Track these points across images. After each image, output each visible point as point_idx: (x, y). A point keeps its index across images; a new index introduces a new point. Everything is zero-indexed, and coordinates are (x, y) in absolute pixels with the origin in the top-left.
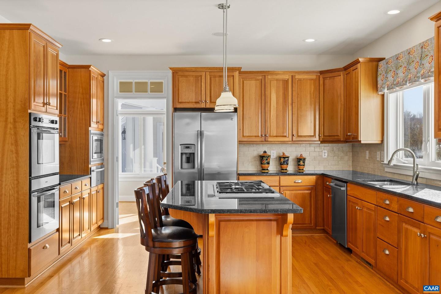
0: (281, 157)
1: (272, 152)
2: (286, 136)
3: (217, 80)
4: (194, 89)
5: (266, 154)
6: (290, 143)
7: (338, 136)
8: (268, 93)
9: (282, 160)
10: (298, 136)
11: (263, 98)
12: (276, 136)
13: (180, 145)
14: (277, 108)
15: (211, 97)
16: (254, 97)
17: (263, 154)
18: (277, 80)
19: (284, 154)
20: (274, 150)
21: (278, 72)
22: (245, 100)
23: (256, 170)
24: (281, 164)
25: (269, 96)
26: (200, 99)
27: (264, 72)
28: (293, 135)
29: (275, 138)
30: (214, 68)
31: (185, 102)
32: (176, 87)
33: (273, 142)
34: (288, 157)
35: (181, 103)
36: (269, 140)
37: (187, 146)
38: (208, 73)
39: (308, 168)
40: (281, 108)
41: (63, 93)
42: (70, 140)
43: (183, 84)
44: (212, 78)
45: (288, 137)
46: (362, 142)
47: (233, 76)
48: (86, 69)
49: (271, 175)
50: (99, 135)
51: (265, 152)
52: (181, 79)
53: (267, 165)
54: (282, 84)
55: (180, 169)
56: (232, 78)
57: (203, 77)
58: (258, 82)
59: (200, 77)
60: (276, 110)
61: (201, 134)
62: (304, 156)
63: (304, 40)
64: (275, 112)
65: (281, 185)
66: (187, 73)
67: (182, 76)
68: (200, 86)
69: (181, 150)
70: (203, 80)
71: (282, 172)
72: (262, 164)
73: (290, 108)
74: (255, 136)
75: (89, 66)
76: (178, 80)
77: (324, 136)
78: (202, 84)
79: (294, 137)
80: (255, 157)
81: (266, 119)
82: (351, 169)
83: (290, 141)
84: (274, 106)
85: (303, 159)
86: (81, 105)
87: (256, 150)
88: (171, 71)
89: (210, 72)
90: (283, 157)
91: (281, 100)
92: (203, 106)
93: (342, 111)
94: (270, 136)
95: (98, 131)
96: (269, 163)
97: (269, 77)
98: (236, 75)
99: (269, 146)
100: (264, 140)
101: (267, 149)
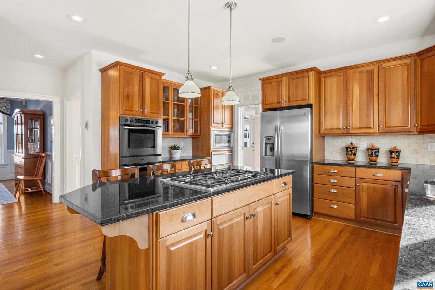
0: (369, 149)
1: (362, 143)
2: (370, 128)
3: (294, 82)
4: (277, 92)
5: (353, 146)
6: (377, 134)
8: (350, 87)
9: (370, 152)
10: (386, 127)
11: (345, 92)
12: (360, 128)
13: (265, 137)
14: (360, 100)
15: (289, 97)
16: (335, 93)
17: (349, 145)
18: (360, 72)
20: (364, 142)
21: (362, 65)
22: (326, 97)
24: (369, 156)
25: (352, 90)
26: (281, 100)
27: (346, 68)
29: (359, 129)
31: (270, 104)
33: (357, 134)
34: (379, 149)
35: (267, 104)
36: (351, 132)
37: (268, 138)
38: (287, 77)
40: (365, 100)
41: (194, 105)
42: (201, 135)
44: (290, 81)
45: (374, 129)
47: (308, 76)
50: (228, 131)
51: (351, 144)
52: (267, 86)
53: (352, 156)
54: (366, 75)
55: (264, 156)
56: (307, 78)
57: (283, 82)
58: (340, 78)
59: (281, 82)
60: (360, 102)
64: (358, 105)
65: (357, 176)
66: (271, 81)
67: (268, 84)
69: (265, 141)
70: (283, 84)
72: (347, 155)
73: (376, 99)
74: (337, 129)
75: (210, 87)
76: (265, 87)
77: (421, 125)
78: (283, 87)
80: (343, 148)
81: (348, 112)
83: (377, 133)
84: (357, 99)
85: (395, 152)
86: (207, 112)
87: (345, 142)
89: (289, 76)
91: (365, 93)
92: (282, 105)
94: (353, 128)
95: (228, 129)
96: (355, 154)
97: (352, 71)
98: (312, 74)
99: (358, 138)
100: (346, 132)
101: (354, 141)
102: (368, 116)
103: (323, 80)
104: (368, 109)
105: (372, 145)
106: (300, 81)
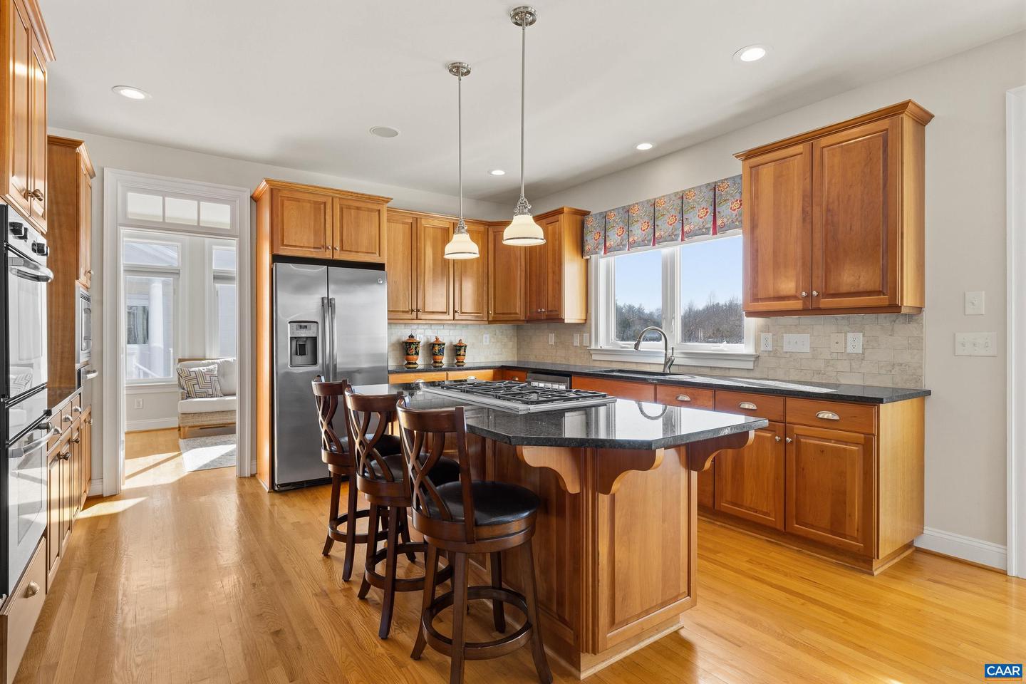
0: (434, 344)
2: (445, 313)
3: (353, 214)
4: (312, 223)
5: (413, 340)
6: (449, 322)
7: (517, 313)
8: (421, 246)
10: (462, 313)
11: (414, 252)
12: (433, 312)
13: (290, 322)
14: (433, 269)
15: (342, 241)
16: (401, 250)
17: (408, 340)
18: (434, 227)
19: (437, 339)
21: (435, 216)
23: (394, 364)
24: (434, 355)
25: (423, 252)
26: (322, 243)
27: (416, 213)
28: (455, 312)
29: (430, 314)
30: (348, 192)
31: (296, 246)
32: (278, 216)
33: (427, 322)
34: (444, 344)
35: (287, 246)
36: (421, 318)
37: (302, 324)
38: (338, 199)
39: (469, 359)
40: (439, 269)
43: (291, 215)
44: (345, 210)
45: (448, 314)
46: (566, 321)
47: (379, 211)
48: (68, 149)
49: (420, 371)
51: (411, 336)
52: (286, 203)
53: (415, 356)
54: (440, 233)
56: (377, 213)
57: (329, 206)
58: (408, 227)
59: (322, 206)
60: (433, 272)
61: (328, 304)
62: (464, 342)
63: (489, 172)
64: (432, 276)
66: (297, 195)
67: (289, 199)
68: (323, 220)
69: (292, 333)
70: (328, 210)
71: (434, 366)
72: (405, 355)
73: (451, 270)
74: (403, 312)
75: (78, 143)
76: (283, 205)
77: (495, 313)
78: (327, 217)
79: (456, 314)
80: (393, 345)
81: (419, 286)
82: (516, 360)
83: (449, 320)
85: (463, 347)
88: (267, 186)
89: (340, 198)
90: (439, 345)
91: (439, 258)
92: (328, 255)
93: (523, 280)
94: (425, 312)
96: (417, 354)
97: (423, 221)
98: (384, 209)
99: (425, 327)
100: (416, 318)
101: (417, 332)
106: (363, 215)
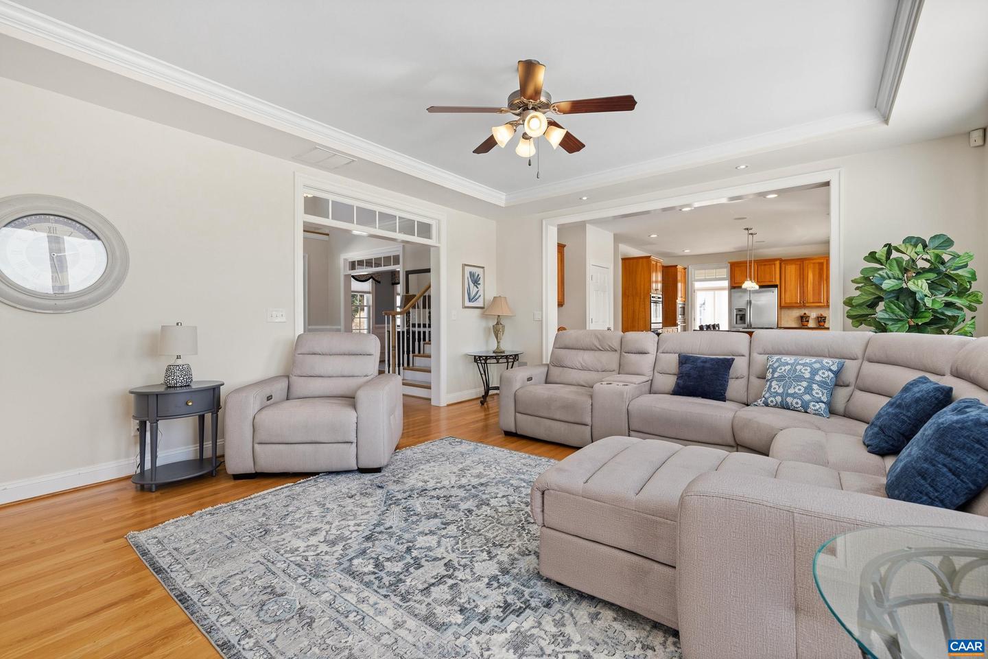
0: (819, 317)
1: (812, 313)
2: (821, 302)
8: (805, 273)
9: (819, 320)
11: (802, 276)
12: (813, 302)
13: (736, 309)
14: (813, 283)
15: (757, 278)
16: (793, 274)
17: (803, 315)
18: (814, 263)
20: (814, 312)
21: (814, 258)
24: (818, 322)
25: (806, 276)
27: (802, 259)
28: (827, 302)
29: (811, 304)
33: (810, 307)
34: (825, 317)
35: (736, 283)
37: (740, 310)
40: (817, 283)
44: (759, 266)
47: (775, 263)
48: (675, 268)
51: (805, 314)
53: (806, 323)
54: (818, 265)
55: (735, 324)
58: (799, 266)
61: (750, 303)
66: (740, 265)
67: (737, 267)
69: (736, 312)
73: (825, 282)
74: (796, 303)
75: (677, 265)
76: (735, 269)
81: (804, 291)
83: (826, 306)
84: (811, 282)
87: (799, 313)
88: (729, 265)
89: (757, 263)
91: (817, 277)
94: (807, 303)
96: (808, 321)
97: (807, 262)
98: (778, 263)
99: (810, 309)
100: (803, 305)
101: (807, 311)
102: (819, 294)
103: (783, 266)
104: (820, 285)
105: (821, 315)
106: (767, 267)
